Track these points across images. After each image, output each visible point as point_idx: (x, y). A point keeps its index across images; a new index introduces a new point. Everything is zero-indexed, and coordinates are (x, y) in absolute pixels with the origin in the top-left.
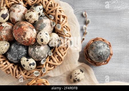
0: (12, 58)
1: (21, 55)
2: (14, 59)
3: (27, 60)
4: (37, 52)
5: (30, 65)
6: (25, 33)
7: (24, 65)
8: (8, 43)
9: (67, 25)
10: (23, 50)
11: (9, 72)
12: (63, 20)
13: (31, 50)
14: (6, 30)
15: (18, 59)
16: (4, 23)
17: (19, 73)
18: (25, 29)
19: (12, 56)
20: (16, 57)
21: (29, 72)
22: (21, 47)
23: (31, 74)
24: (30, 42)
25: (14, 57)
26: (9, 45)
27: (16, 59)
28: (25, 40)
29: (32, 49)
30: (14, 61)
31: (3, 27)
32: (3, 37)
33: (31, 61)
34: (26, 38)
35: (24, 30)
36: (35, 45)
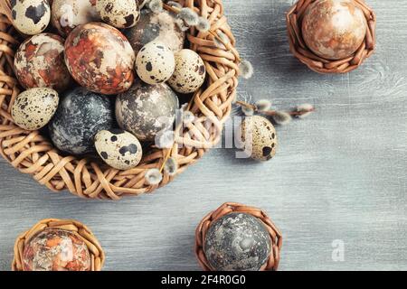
0: (66, 136)
1: (93, 124)
2: (74, 140)
3: (114, 139)
4: (141, 110)
5: (123, 151)
6: (101, 54)
7: (105, 154)
8: (55, 93)
9: (223, 28)
10: (98, 109)
11: (60, 185)
12: (210, 13)
13: (122, 106)
14: (45, 54)
15: (85, 140)
16: (37, 34)
17: (93, 181)
18: (98, 41)
19: (66, 131)
20: (79, 131)
21: (123, 173)
22: (92, 99)
23: (128, 180)
24: (117, 80)
25: (75, 135)
26: (57, 98)
27: (80, 138)
28: (100, 74)
29: (126, 103)
30: (75, 145)
31: (36, 45)
32: (37, 75)
33: (126, 139)
34: (103, 69)
35: (95, 44)
36: (135, 92)
